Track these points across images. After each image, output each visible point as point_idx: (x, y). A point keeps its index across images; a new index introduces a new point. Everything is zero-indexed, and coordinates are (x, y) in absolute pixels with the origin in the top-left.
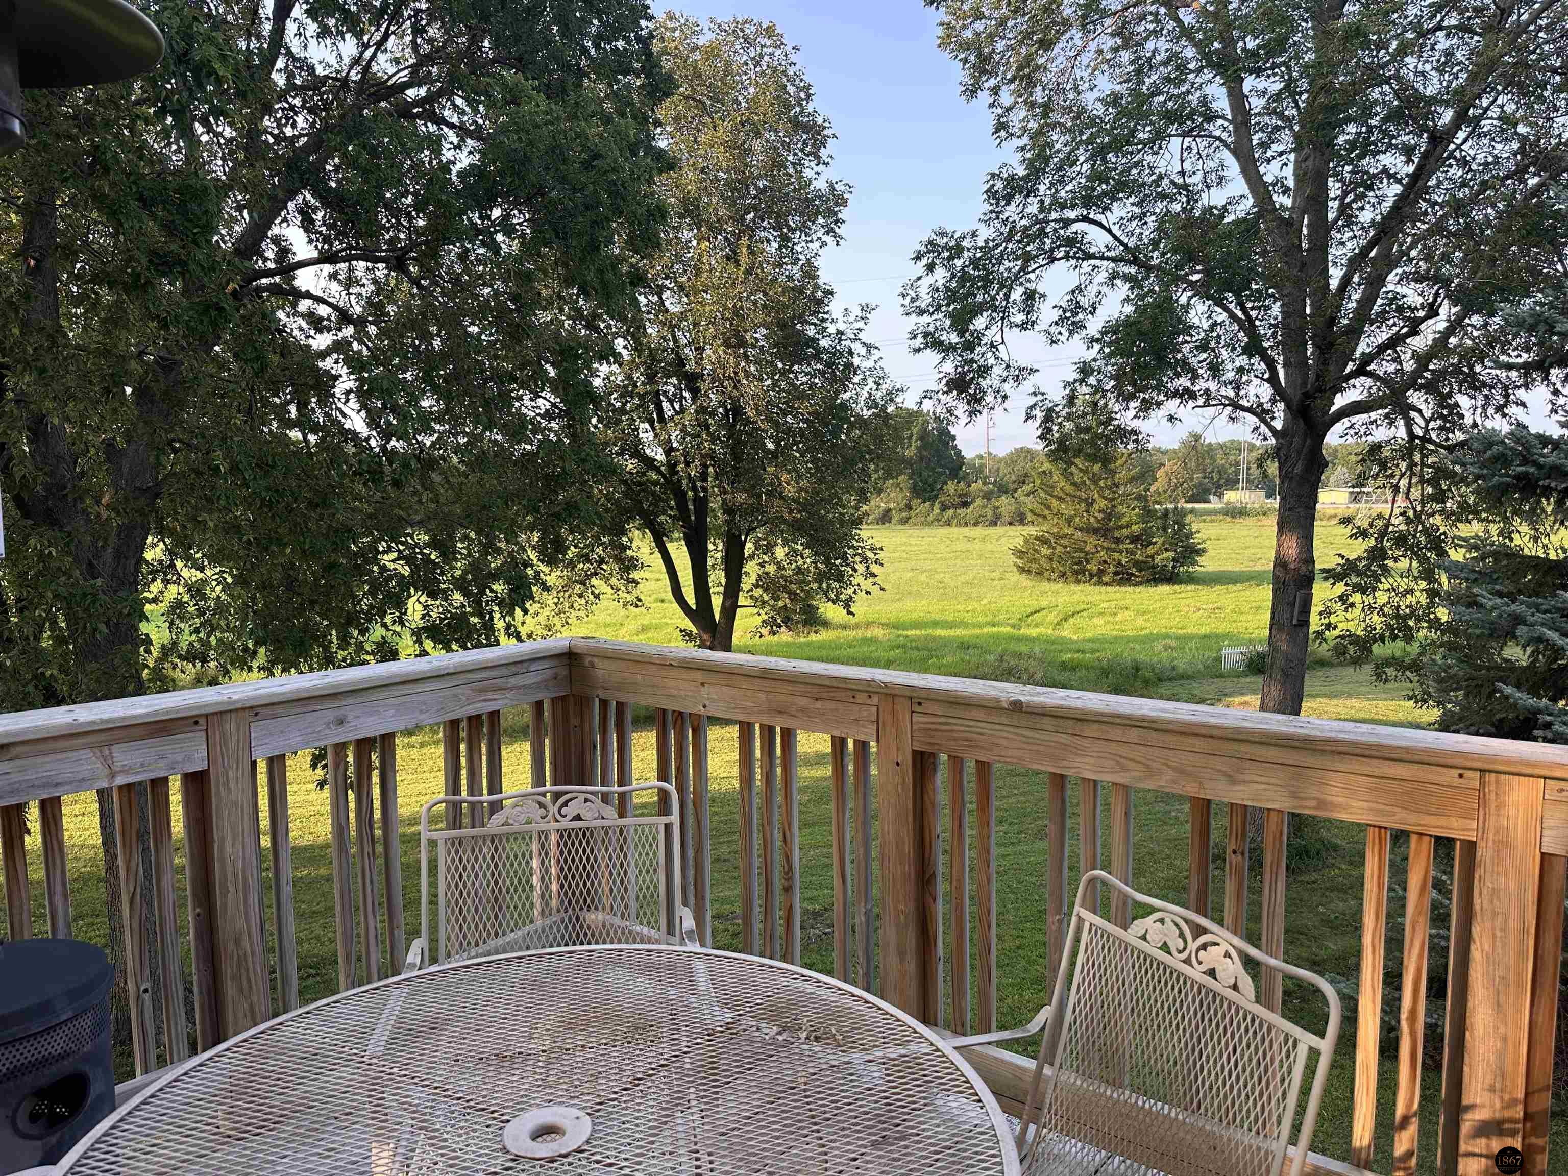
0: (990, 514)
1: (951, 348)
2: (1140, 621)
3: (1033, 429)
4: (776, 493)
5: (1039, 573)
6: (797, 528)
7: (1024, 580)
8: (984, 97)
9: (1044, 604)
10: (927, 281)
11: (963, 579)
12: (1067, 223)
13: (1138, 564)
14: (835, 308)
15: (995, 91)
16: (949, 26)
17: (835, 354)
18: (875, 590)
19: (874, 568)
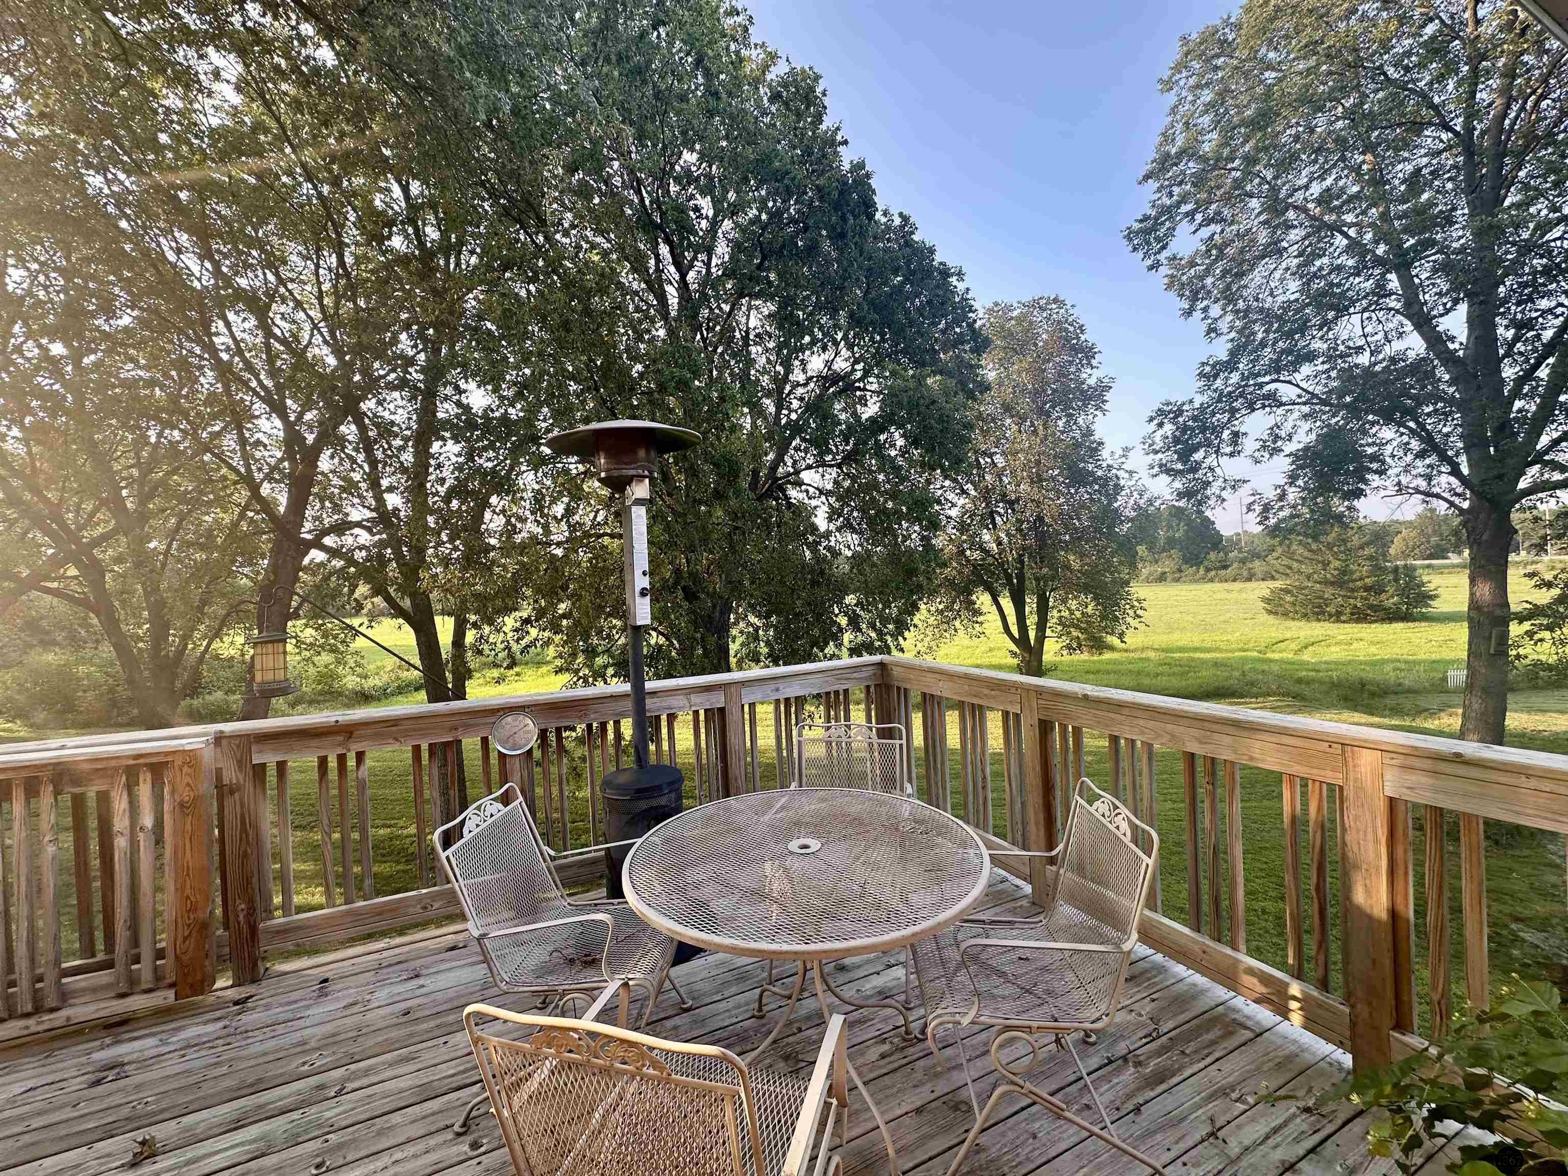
0: (1245, 574)
1: (1180, 472)
2: (1373, 649)
3: (1253, 518)
4: (1068, 567)
5: (1285, 614)
6: (1086, 589)
7: (1271, 619)
8: (1198, 315)
9: (1288, 635)
10: (1160, 432)
11: (1222, 618)
12: (1261, 386)
13: (1371, 607)
14: (1105, 453)
15: (1205, 310)
16: (1172, 276)
17: (1107, 480)
18: (1142, 627)
19: (1139, 612)
